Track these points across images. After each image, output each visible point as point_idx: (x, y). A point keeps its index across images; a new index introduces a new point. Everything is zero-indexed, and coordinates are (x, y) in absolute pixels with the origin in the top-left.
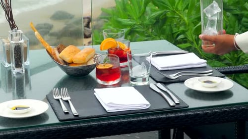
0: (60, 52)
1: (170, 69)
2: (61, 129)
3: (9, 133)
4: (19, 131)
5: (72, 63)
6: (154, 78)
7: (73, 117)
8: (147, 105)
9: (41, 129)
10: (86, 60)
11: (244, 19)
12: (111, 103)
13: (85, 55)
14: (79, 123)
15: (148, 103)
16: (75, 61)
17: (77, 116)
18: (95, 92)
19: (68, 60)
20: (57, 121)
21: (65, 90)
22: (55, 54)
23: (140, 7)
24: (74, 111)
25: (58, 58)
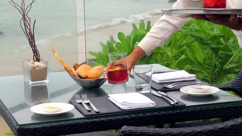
0: (75, 70)
1: (166, 82)
2: (87, 122)
3: (46, 125)
4: (54, 124)
5: (87, 77)
6: (154, 88)
7: (95, 113)
8: (153, 104)
9: (71, 122)
10: (99, 75)
11: (220, 52)
12: (124, 102)
13: (97, 71)
14: (100, 117)
15: (154, 102)
16: (89, 75)
17: (98, 112)
18: (109, 97)
19: (83, 74)
20: (83, 117)
21: (85, 96)
22: (72, 71)
23: (129, 46)
24: (95, 109)
25: (75, 74)
